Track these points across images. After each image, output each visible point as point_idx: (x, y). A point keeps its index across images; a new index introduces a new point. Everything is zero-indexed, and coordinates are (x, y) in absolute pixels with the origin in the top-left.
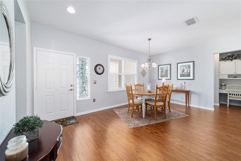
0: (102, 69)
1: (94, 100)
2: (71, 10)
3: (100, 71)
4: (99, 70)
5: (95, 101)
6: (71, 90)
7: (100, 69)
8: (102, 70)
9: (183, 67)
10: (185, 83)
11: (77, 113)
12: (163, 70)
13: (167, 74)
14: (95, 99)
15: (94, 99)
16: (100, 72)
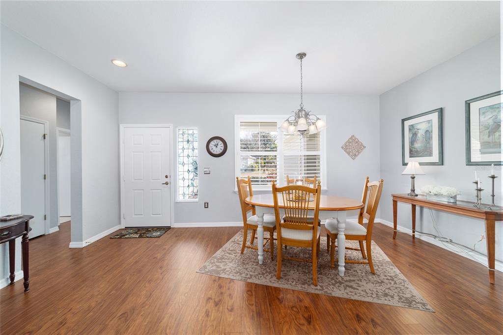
0: (222, 145)
1: (206, 205)
2: (119, 63)
3: (217, 150)
4: (214, 148)
5: (207, 207)
6: (167, 184)
7: (216, 146)
8: (221, 148)
9: (495, 114)
10: (493, 177)
11: (175, 222)
12: (415, 135)
13: (428, 145)
14: (208, 203)
15: (205, 203)
16: (217, 152)
